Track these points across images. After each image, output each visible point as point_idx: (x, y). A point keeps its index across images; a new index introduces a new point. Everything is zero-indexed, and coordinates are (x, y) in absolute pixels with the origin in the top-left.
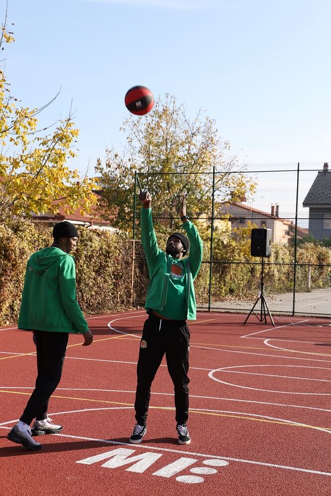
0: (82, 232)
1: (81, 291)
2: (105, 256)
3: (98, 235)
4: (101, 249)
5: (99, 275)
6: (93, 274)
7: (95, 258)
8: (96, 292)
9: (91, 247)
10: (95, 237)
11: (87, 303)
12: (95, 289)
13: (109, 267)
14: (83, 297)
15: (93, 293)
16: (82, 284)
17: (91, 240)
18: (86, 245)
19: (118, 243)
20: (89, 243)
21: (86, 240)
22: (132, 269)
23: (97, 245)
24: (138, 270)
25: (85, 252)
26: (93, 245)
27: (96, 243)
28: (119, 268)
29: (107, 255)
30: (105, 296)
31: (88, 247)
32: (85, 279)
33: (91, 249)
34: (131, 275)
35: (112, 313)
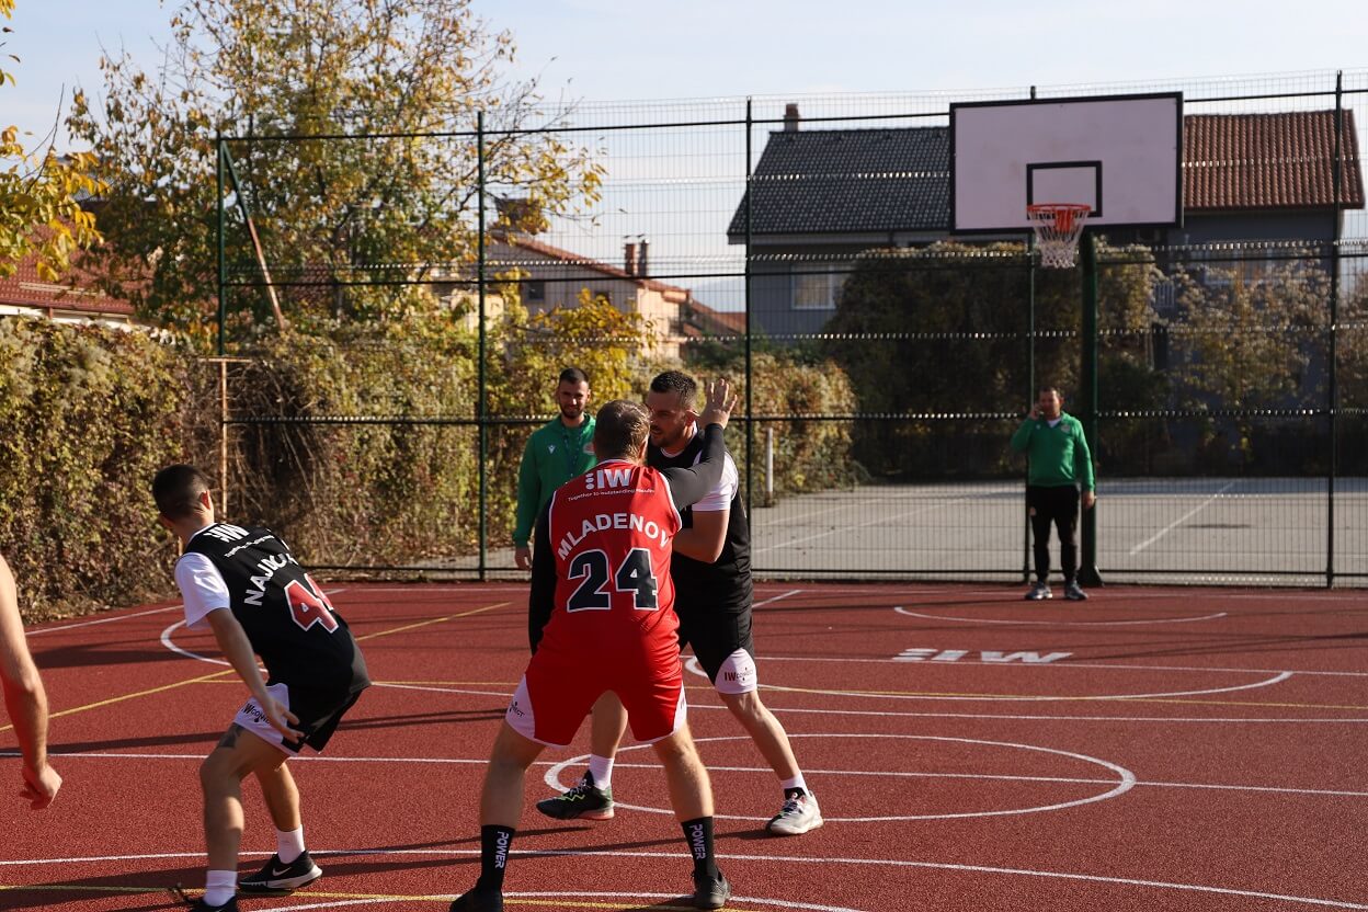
0: (48, 335)
1: (54, 534)
2: (131, 413)
3: (107, 345)
4: (119, 389)
5: (113, 478)
6: (95, 474)
7: (98, 420)
8: (103, 534)
9: (84, 384)
10: (97, 352)
11: (76, 570)
12: (105, 526)
13: (145, 449)
14: (61, 554)
15: (96, 538)
16: (58, 510)
17: (81, 360)
18: (66, 379)
19: (171, 368)
20: (77, 372)
21: (65, 361)
22: (220, 453)
23: (103, 378)
24: (239, 457)
25: (65, 404)
26: (92, 379)
27: (101, 373)
28: (179, 451)
29: (142, 411)
30: (136, 546)
31: (75, 386)
32: (67, 493)
33: (86, 392)
34: (220, 474)
35: (161, 603)
